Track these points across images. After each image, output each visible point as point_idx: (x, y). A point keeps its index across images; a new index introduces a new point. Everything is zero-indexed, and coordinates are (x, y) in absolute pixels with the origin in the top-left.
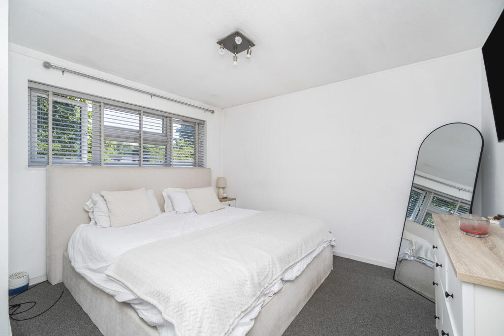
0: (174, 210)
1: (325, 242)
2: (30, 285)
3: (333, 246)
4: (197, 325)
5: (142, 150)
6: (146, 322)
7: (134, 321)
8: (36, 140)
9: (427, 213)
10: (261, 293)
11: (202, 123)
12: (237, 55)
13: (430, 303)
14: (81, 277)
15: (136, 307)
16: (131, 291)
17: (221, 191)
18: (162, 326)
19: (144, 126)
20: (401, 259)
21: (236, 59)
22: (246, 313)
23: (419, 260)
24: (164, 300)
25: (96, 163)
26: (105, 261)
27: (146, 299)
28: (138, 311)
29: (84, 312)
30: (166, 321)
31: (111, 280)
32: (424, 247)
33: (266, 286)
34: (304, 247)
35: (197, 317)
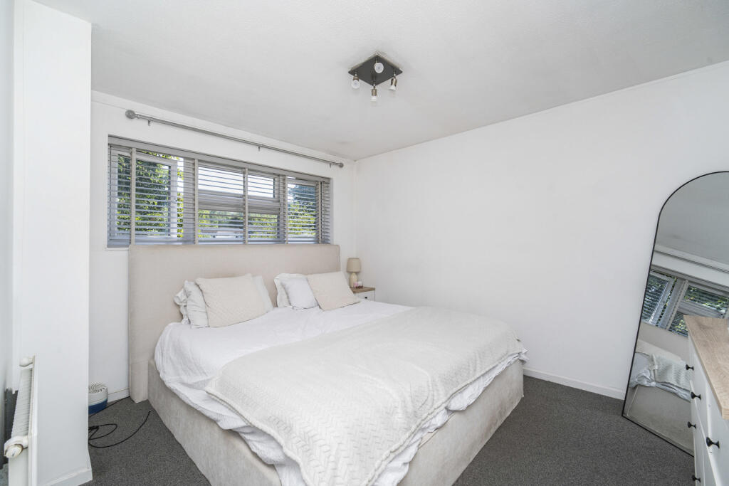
0: (290, 304)
1: (511, 355)
2: (109, 401)
3: (523, 362)
4: (331, 465)
5: (247, 221)
6: (260, 459)
7: (244, 457)
8: (116, 212)
9: (678, 312)
10: (418, 426)
11: (326, 181)
12: (377, 87)
13: (685, 456)
14: (173, 394)
15: (247, 437)
16: (241, 416)
17: (354, 277)
18: (281, 465)
19: (249, 189)
20: (634, 385)
21: (374, 93)
22: (397, 453)
23: (665, 387)
24: (285, 429)
25: (188, 240)
26: (205, 373)
27: (260, 428)
28: (250, 443)
29: (176, 441)
30: (289, 458)
31: (213, 399)
32: (673, 367)
33: (424, 417)
34: (478, 362)
35: (330, 456)
